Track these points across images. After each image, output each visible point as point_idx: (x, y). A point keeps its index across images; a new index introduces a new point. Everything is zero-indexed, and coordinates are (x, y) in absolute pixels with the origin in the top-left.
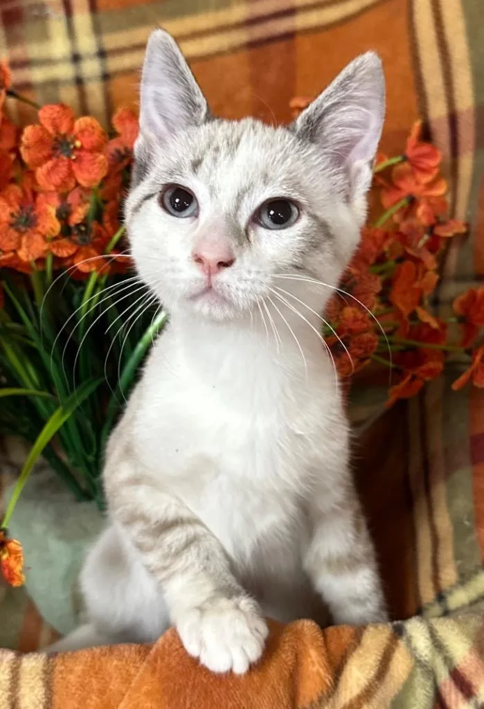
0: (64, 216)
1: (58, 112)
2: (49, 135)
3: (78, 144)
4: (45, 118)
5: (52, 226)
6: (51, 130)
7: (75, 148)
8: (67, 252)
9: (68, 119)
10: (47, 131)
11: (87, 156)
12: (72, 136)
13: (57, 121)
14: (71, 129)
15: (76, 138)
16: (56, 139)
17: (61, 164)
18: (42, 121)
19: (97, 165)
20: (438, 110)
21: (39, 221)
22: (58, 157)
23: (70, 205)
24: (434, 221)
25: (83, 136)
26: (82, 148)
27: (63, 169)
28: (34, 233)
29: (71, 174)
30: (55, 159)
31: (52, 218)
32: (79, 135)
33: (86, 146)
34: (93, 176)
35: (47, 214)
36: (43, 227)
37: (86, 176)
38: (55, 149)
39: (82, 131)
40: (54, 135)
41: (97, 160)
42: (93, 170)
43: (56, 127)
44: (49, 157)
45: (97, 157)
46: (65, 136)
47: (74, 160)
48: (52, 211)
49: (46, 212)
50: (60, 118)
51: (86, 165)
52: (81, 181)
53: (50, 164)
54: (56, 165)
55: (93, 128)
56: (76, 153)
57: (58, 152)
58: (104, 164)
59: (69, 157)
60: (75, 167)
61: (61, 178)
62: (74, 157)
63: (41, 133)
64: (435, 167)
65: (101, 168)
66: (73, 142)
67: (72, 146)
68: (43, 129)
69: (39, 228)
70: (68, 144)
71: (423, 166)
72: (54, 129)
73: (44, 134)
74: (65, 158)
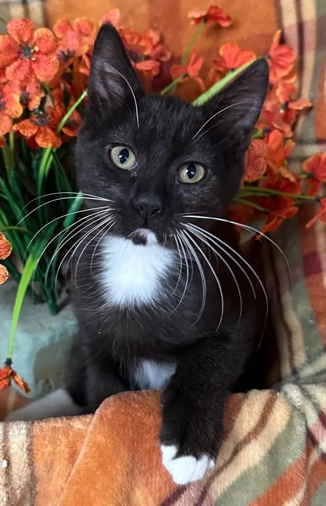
0: (25, 101)
1: (22, 25)
2: (16, 43)
3: (37, 49)
4: (12, 30)
5: (17, 109)
6: (16, 38)
7: (34, 52)
8: (31, 133)
9: (29, 30)
10: (13, 39)
11: (43, 58)
12: (32, 43)
13: (21, 32)
14: (31, 38)
15: (35, 44)
16: (20, 45)
17: (24, 64)
18: (10, 32)
19: (51, 64)
20: (290, 20)
21: (7, 106)
22: (22, 59)
23: (28, 94)
24: (288, 99)
25: (40, 42)
26: (40, 51)
27: (25, 68)
28: (3, 115)
29: (31, 71)
30: (19, 60)
31: (17, 104)
32: (38, 42)
33: (42, 50)
34: (48, 72)
35: (12, 100)
36: (10, 110)
37: (43, 73)
38: (19, 53)
39: (39, 39)
40: (19, 43)
41: (51, 61)
42: (48, 68)
43: (20, 36)
44: (16, 59)
45: (51, 58)
46: (27, 43)
47: (34, 61)
48: (17, 98)
49: (12, 99)
50: (23, 29)
51: (42, 64)
52: (39, 77)
53: (16, 64)
54: (20, 65)
55: (48, 36)
56: (35, 56)
57: (22, 55)
58: (56, 63)
59: (30, 59)
60: (34, 66)
61: (24, 75)
62: (33, 59)
63: (9, 41)
64: (290, 64)
65: (54, 67)
66: (33, 47)
67: (32, 51)
68: (11, 38)
69: (7, 111)
70: (29, 49)
71: (281, 63)
72: (19, 38)
73: (11, 42)
74: (27, 60)
